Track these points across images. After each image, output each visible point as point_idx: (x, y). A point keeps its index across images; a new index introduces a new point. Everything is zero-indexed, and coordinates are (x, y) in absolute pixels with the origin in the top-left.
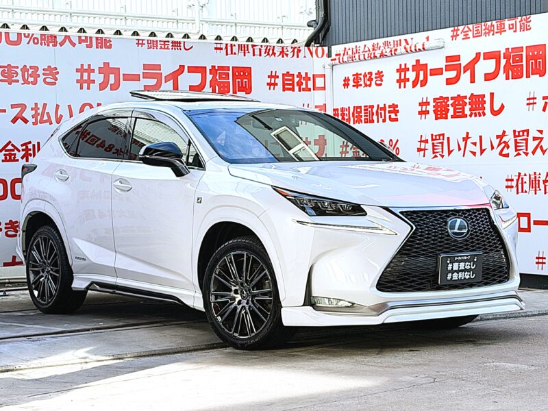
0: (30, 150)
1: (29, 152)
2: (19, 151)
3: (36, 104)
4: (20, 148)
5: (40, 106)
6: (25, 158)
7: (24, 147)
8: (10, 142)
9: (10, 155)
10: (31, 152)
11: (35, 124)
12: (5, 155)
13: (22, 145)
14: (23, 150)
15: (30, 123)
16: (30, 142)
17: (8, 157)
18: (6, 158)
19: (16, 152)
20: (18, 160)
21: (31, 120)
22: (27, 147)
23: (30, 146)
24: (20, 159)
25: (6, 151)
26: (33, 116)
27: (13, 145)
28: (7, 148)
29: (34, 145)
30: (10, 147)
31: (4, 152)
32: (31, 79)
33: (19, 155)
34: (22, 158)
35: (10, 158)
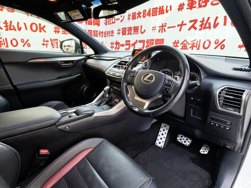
0: (195, 44)
1: (194, 45)
2: (189, 44)
3: (203, 18)
4: (190, 43)
5: (206, 19)
6: (191, 48)
7: (192, 42)
8: (186, 40)
9: (184, 46)
10: (195, 45)
11: (200, 30)
12: (182, 46)
13: (191, 42)
14: (191, 44)
15: (198, 30)
16: (196, 40)
17: (183, 47)
18: (182, 48)
19: (188, 45)
20: (188, 49)
21: (199, 28)
22: (193, 42)
23: (195, 42)
24: (189, 49)
25: (183, 44)
26: (200, 26)
27: (186, 42)
28: (184, 43)
29: (197, 42)
30: (185, 42)
31: (182, 45)
32: (203, 4)
33: (189, 46)
34: (190, 48)
35: (184, 47)
